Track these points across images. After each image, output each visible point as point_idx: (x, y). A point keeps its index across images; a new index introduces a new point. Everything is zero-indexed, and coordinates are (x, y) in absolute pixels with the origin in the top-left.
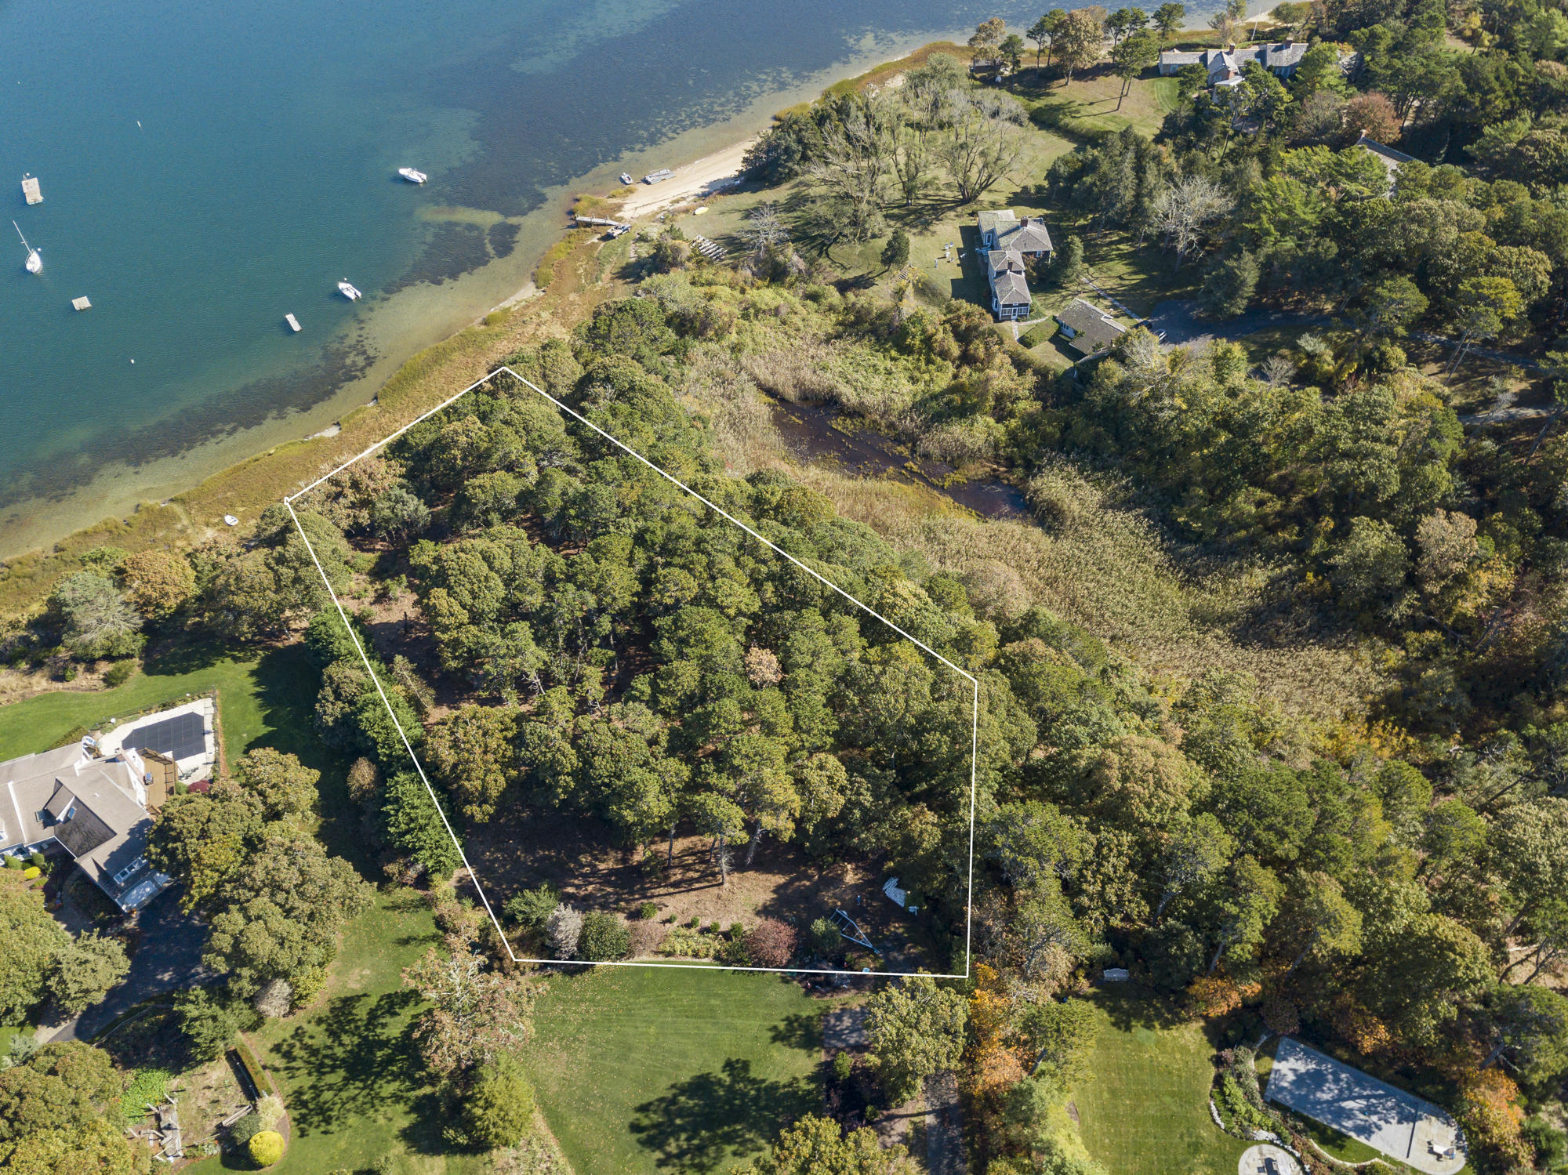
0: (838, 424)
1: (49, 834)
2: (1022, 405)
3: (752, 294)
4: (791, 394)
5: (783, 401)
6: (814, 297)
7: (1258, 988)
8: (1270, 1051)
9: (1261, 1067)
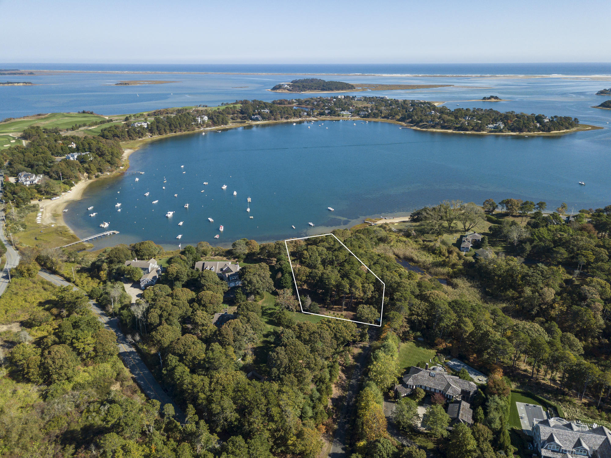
0: (411, 264)
1: (221, 272)
2: (459, 267)
3: (400, 238)
4: (402, 256)
5: (399, 257)
6: (416, 242)
7: (451, 345)
8: (450, 359)
9: (446, 361)
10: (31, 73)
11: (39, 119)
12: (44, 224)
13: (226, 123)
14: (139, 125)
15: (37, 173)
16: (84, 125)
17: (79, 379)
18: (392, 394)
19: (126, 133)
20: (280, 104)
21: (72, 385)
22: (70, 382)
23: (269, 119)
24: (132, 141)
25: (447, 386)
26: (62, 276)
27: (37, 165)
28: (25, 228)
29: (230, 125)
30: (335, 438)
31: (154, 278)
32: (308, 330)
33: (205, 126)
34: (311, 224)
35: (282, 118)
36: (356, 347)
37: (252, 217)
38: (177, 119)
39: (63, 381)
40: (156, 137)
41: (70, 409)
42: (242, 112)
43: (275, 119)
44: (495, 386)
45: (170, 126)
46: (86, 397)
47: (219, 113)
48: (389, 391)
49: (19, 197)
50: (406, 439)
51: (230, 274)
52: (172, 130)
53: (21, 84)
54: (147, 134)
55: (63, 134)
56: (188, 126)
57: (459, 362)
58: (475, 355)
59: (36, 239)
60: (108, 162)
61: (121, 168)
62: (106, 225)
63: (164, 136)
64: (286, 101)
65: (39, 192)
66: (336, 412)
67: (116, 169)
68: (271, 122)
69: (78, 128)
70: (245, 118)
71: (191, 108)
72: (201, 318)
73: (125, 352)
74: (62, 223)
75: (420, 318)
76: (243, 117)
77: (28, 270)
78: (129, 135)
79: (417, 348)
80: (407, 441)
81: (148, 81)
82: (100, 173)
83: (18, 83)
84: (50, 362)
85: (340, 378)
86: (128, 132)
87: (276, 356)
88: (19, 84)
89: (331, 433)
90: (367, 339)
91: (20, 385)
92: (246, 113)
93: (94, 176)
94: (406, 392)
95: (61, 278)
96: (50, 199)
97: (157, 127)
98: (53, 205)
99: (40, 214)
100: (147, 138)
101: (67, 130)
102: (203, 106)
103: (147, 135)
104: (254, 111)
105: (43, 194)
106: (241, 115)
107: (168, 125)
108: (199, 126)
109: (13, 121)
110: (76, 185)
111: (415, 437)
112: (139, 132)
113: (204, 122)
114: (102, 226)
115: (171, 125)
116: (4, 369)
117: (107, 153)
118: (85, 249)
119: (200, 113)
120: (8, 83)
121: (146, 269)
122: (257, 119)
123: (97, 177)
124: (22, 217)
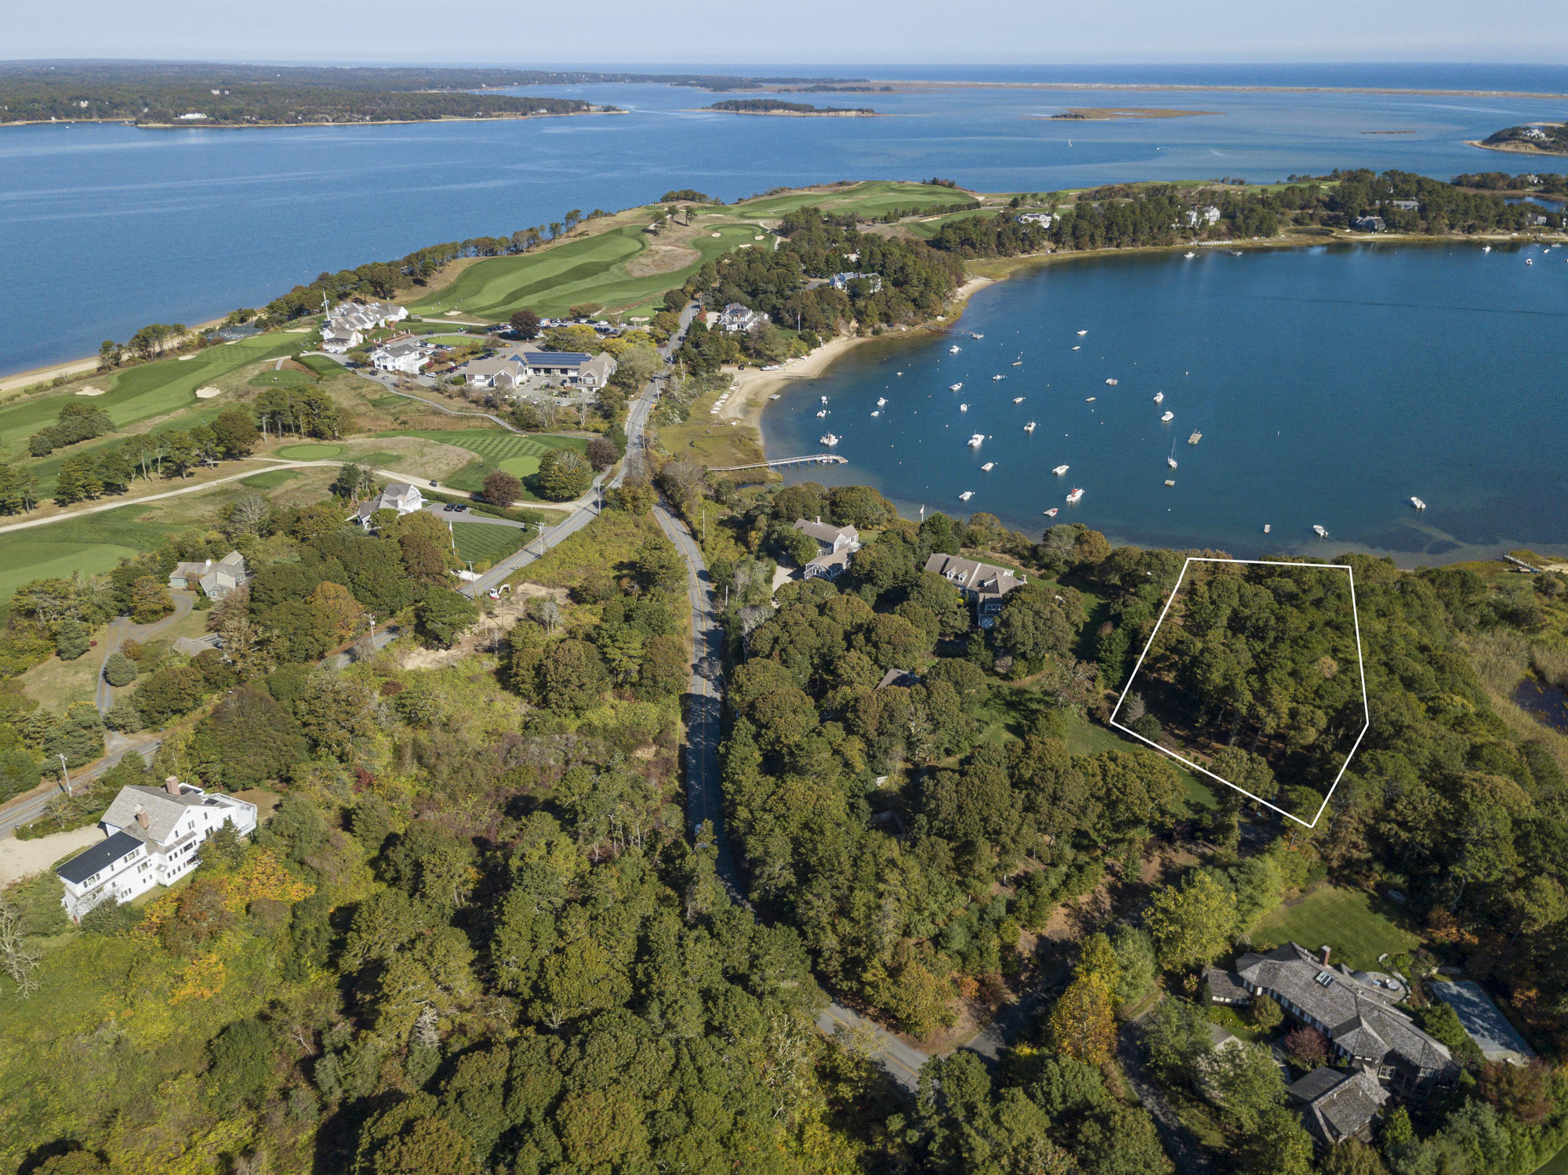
1: (974, 588)
7: (1476, 941)
8: (1454, 978)
9: (1440, 977)
10: (887, 89)
11: (836, 193)
12: (722, 417)
13: (1269, 232)
14: (1031, 220)
15: (758, 308)
16: (915, 212)
17: (593, 717)
18: (1191, 983)
19: (993, 239)
20: (1478, 185)
21: (579, 722)
22: (578, 716)
23: (1407, 229)
24: (1003, 259)
25: (1350, 1022)
26: (689, 524)
27: (765, 292)
28: (684, 419)
29: (1282, 237)
30: (998, 1022)
31: (836, 567)
32: (1040, 759)
33: (1205, 236)
34: (1320, 530)
35: (1452, 227)
36: (1190, 852)
37: (1172, 483)
38: (1133, 212)
39: (566, 711)
40: (1066, 254)
41: (552, 763)
42: (1331, 204)
43: (1428, 231)
44: (1499, 1080)
45: (1108, 228)
46: (585, 750)
47: (1264, 202)
48: (1187, 976)
49: (701, 354)
50: (1158, 1097)
51: (988, 596)
52: (1111, 240)
53: (854, 113)
54: (1045, 243)
55: (863, 229)
56: (1157, 232)
57: (1479, 995)
58: (1533, 993)
59: (691, 444)
60: (914, 301)
61: (940, 318)
62: (833, 441)
63: (1087, 253)
64: (1503, 176)
65: (744, 349)
66: (1033, 971)
67: (925, 320)
68: (1411, 237)
69: (896, 217)
70: (1336, 222)
71: (1196, 185)
72: (853, 668)
73: (702, 696)
74: (754, 422)
75: (1404, 835)
76: (1330, 218)
77: (635, 499)
78: (1000, 244)
79: (1368, 913)
80: (1159, 1104)
81: (1135, 110)
82: (884, 326)
83: (847, 110)
84: (552, 667)
85: (1095, 901)
86: (999, 234)
87: (932, 788)
88: (849, 114)
89: (993, 1008)
90: (1234, 842)
91: (505, 694)
92: (1342, 207)
93: (870, 330)
94: (1229, 994)
95: (686, 529)
96: (760, 367)
97: (1075, 228)
98: (760, 382)
99: (725, 396)
100: (1042, 254)
101: (874, 220)
102: (1233, 182)
103: (1043, 247)
104: (1372, 203)
105: (750, 356)
106: (1324, 213)
107: (1103, 223)
108: (1190, 233)
109: (786, 194)
110: (825, 346)
111: (1186, 1104)
112: (1025, 238)
113: (1205, 223)
114: (825, 440)
115: (1113, 226)
116: (496, 659)
117: (915, 281)
118: (762, 483)
119: (1207, 199)
120: (829, 110)
121: (828, 546)
122: (1370, 228)
123: (876, 332)
124: (692, 397)
